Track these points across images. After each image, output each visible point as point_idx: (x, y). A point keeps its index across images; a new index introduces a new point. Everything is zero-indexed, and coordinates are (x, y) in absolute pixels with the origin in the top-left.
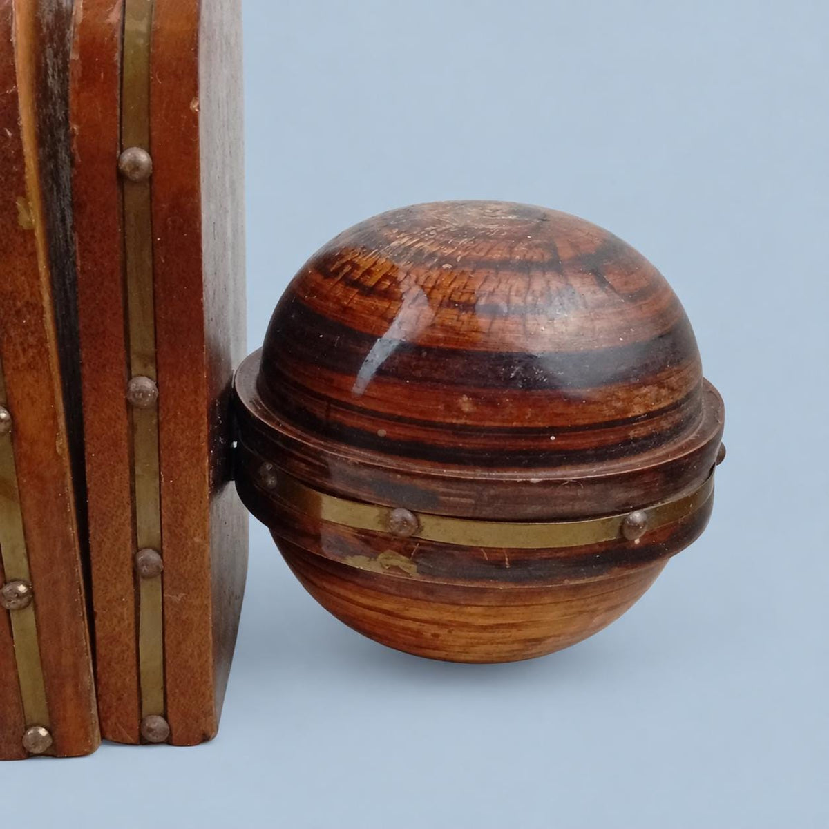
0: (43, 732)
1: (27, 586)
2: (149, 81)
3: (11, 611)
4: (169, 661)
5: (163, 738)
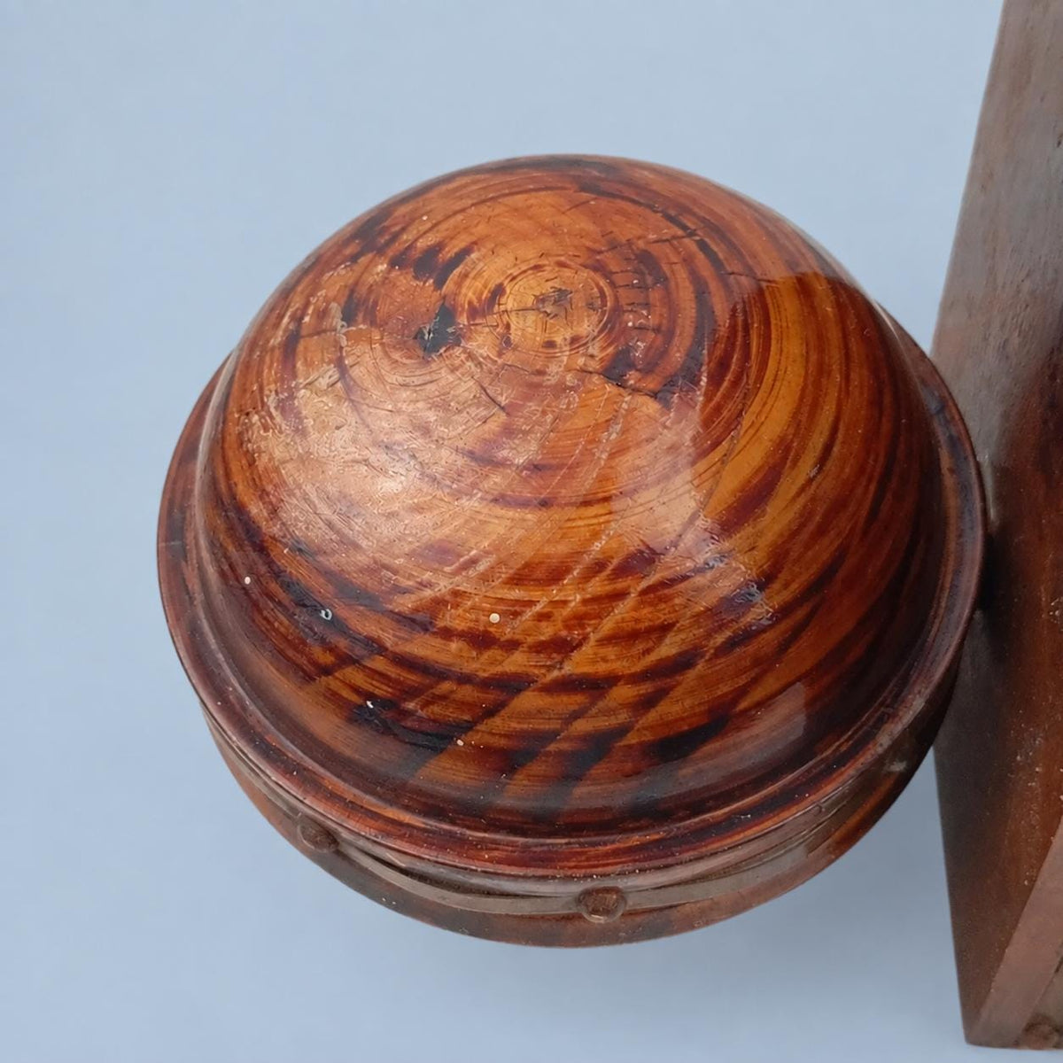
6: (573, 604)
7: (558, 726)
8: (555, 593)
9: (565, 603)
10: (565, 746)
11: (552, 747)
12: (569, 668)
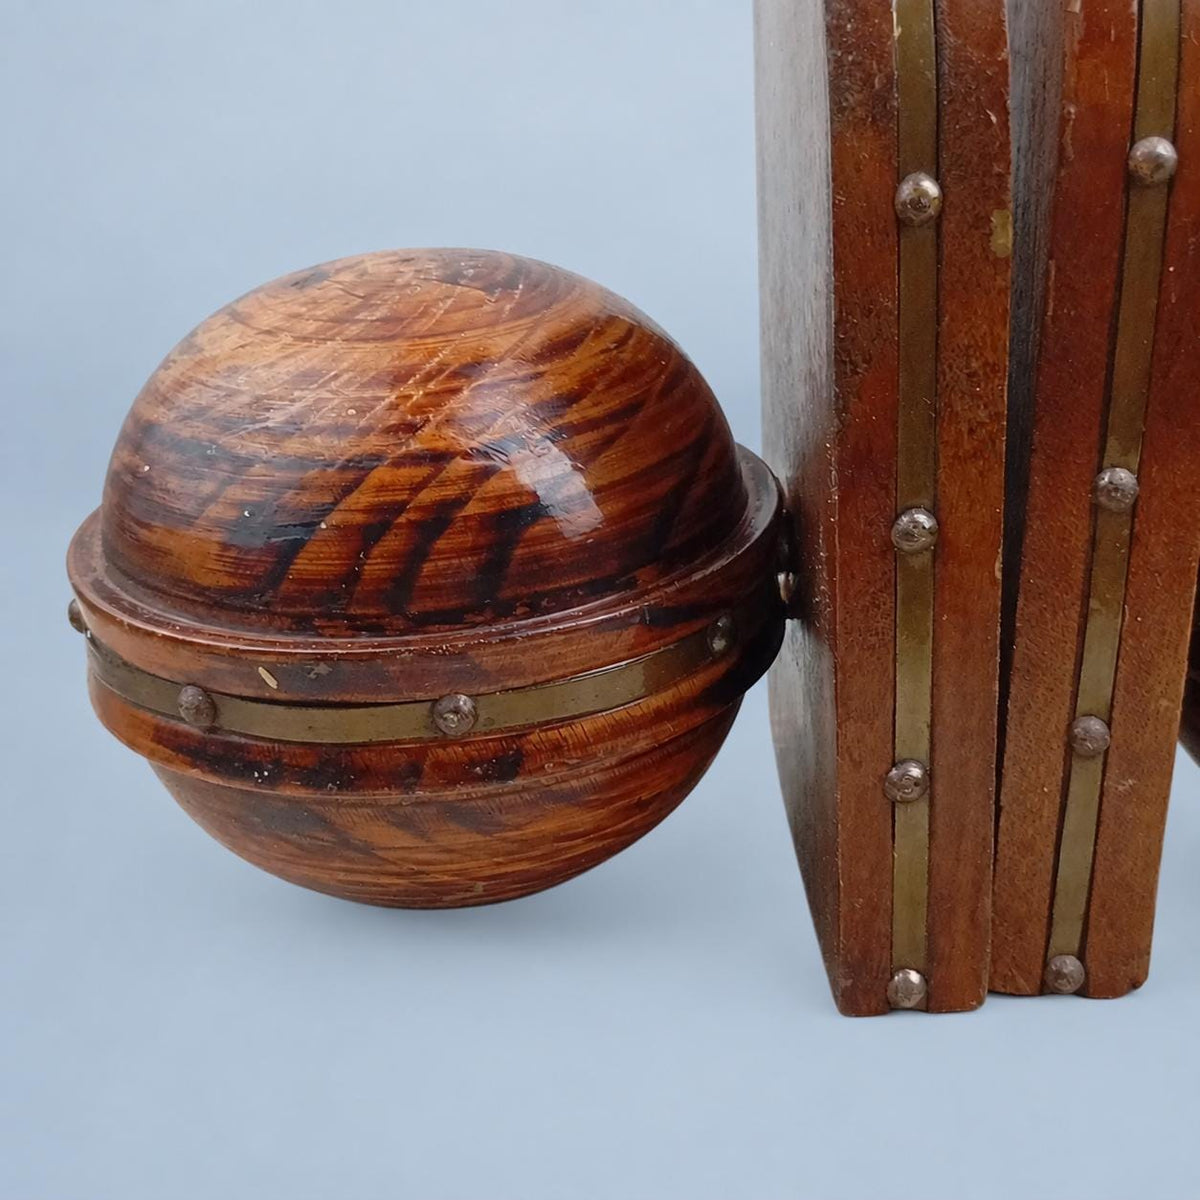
0: (914, 977)
1: (923, 768)
2: (1181, 41)
3: (897, 804)
4: (1098, 876)
5: (1075, 988)
6: (415, 398)
7: (405, 497)
8: (403, 390)
9: (410, 397)
10: (412, 516)
11: (402, 519)
12: (415, 446)
